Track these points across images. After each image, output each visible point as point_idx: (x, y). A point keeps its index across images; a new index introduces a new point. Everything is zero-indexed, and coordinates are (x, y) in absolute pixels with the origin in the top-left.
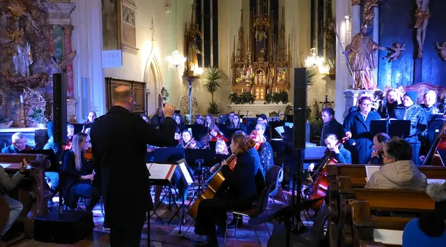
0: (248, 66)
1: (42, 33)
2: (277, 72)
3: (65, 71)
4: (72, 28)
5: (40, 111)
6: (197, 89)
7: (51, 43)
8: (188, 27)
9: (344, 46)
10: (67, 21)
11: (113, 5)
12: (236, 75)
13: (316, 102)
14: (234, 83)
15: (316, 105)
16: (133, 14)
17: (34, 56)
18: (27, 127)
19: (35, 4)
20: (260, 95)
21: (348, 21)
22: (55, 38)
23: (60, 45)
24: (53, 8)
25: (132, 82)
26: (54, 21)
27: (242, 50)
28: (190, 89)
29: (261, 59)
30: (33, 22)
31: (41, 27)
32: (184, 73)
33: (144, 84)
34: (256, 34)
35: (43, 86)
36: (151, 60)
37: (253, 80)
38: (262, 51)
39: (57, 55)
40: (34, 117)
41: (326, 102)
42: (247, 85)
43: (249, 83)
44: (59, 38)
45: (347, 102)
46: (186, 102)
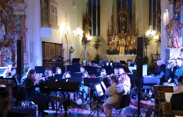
0: (116, 35)
1: (10, 19)
2: (131, 38)
3: (22, 38)
4: (25, 16)
5: (9, 59)
6: (89, 47)
7: (15, 24)
8: (85, 15)
9: (165, 25)
10: (23, 13)
11: (46, 4)
12: (109, 40)
13: (152, 54)
14: (109, 44)
15: (152, 56)
16: (56, 9)
17: (6, 31)
18: (2, 66)
19: (7, 4)
20: (122, 50)
21: (167, 12)
22: (17, 22)
23: (19, 25)
24: (16, 6)
25: (55, 44)
26: (17, 13)
27: (113, 27)
28: (85, 47)
29: (123, 32)
30: (6, 14)
31: (10, 16)
32: (82, 39)
33: (61, 45)
34: (120, 18)
35: (11, 46)
36: (65, 32)
37: (118, 42)
38: (123, 27)
39: (18, 30)
40: (6, 62)
41: (157, 54)
42: (115, 45)
43: (116, 44)
44: (19, 22)
45: (167, 54)
46: (84, 54)
